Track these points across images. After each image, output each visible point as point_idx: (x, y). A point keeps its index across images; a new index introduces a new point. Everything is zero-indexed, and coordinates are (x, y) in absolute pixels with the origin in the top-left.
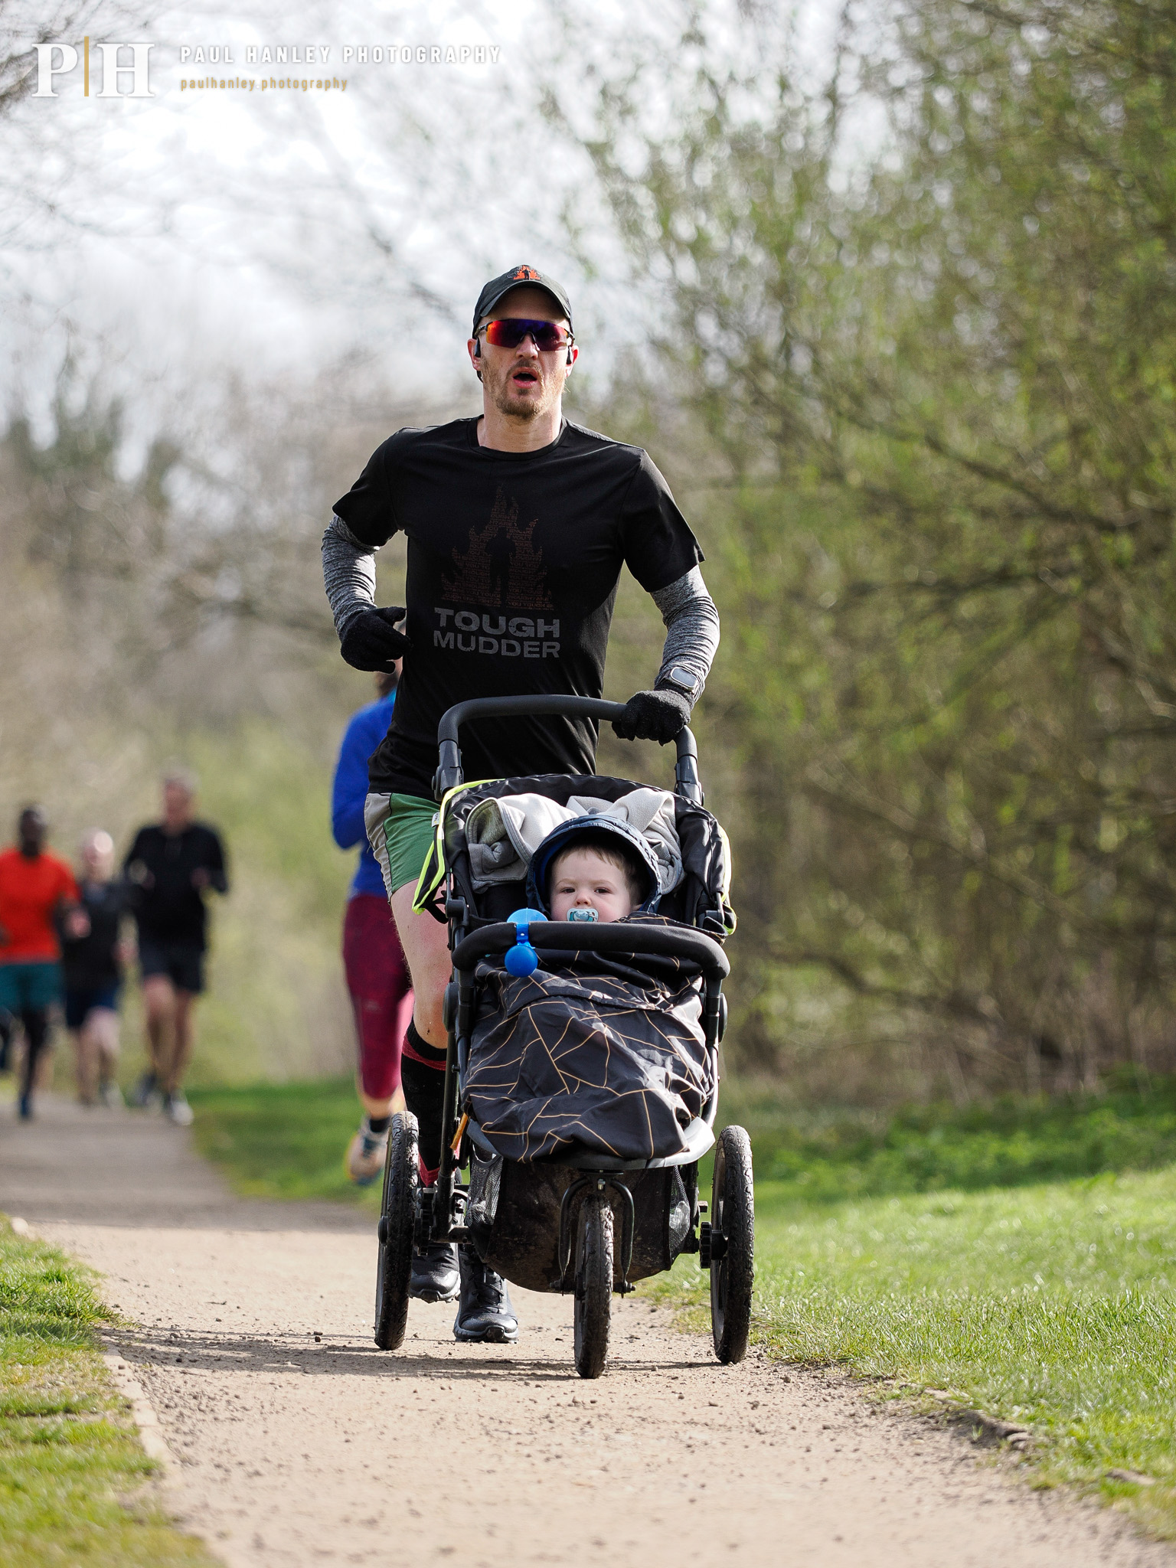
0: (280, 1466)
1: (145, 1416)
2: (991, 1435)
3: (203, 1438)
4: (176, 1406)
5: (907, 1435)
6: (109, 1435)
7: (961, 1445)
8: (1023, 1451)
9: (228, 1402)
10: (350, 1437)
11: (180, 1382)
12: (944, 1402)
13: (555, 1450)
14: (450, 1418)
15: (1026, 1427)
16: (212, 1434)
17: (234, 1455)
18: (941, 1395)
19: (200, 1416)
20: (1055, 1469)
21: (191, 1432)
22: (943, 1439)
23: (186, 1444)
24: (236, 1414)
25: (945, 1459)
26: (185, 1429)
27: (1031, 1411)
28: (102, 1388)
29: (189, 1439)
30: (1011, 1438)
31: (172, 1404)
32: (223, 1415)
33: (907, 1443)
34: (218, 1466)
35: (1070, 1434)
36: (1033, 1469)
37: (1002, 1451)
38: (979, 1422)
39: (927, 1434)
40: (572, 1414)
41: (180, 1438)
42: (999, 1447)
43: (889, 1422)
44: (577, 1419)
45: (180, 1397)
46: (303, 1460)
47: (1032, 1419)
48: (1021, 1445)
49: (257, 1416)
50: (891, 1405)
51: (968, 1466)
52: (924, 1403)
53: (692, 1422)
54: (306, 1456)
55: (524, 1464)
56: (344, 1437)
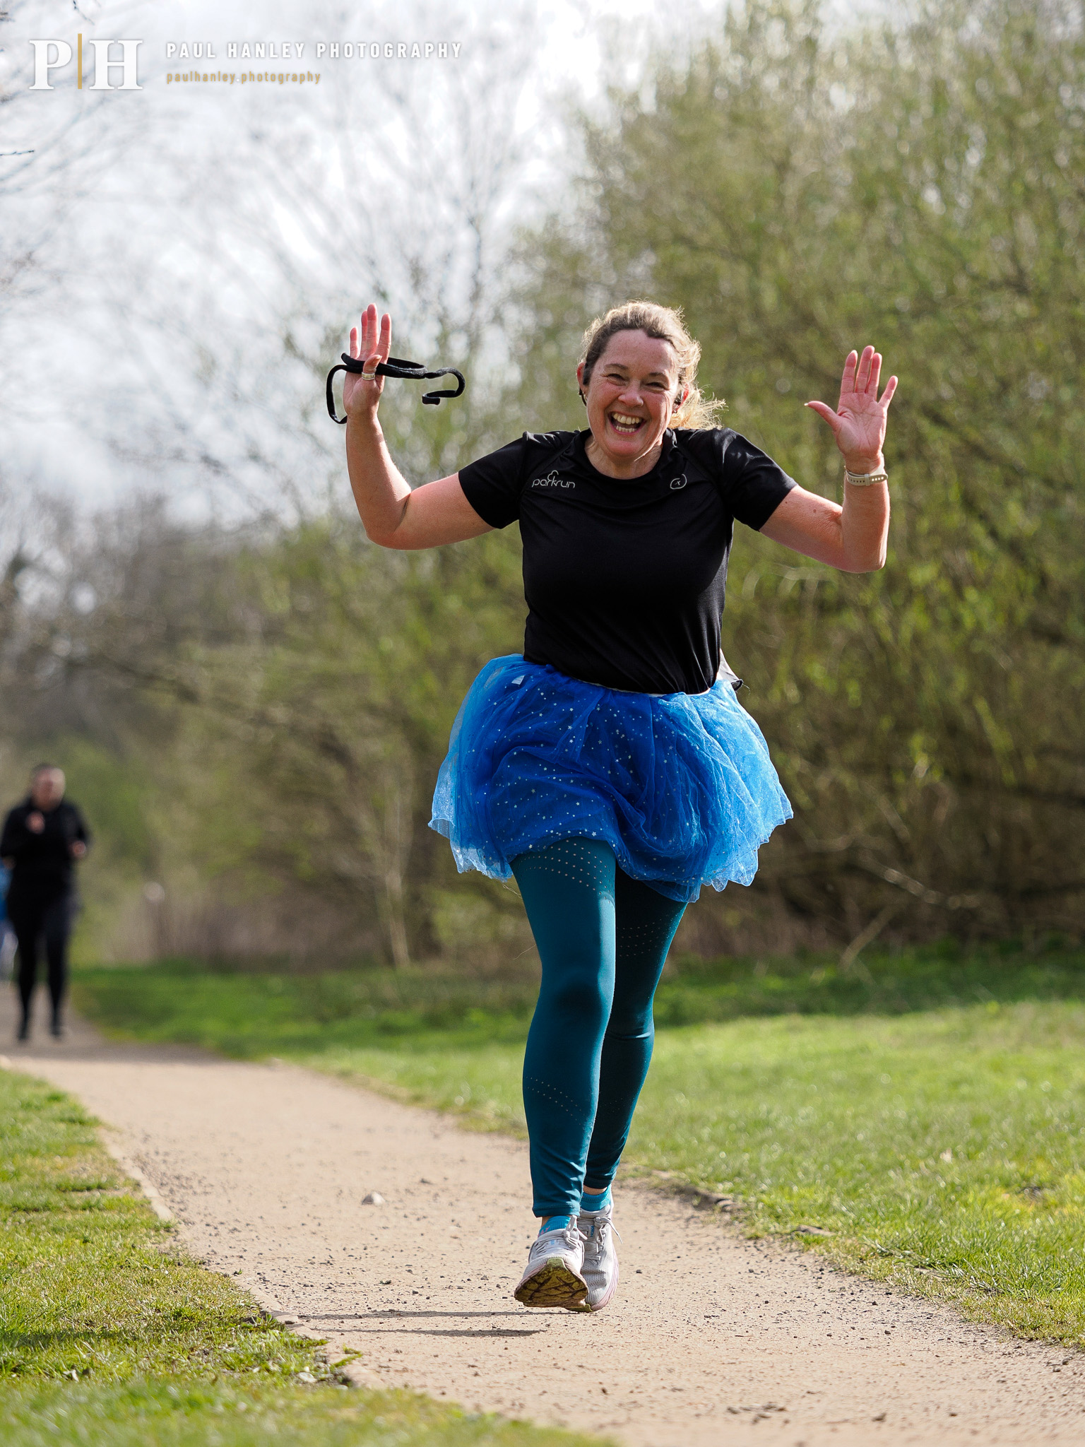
0: (248, 1225)
1: (150, 1191)
2: (707, 1202)
3: (190, 1206)
4: (167, 1184)
5: (650, 1202)
6: (133, 1205)
7: (686, 1208)
8: (731, 1212)
9: (200, 1182)
10: (286, 1205)
11: (163, 1168)
12: (668, 1180)
13: (421, 1213)
14: (346, 1191)
15: (730, 1196)
16: (196, 1204)
17: (216, 1217)
18: (665, 1175)
19: (183, 1191)
20: (759, 1225)
21: (182, 1202)
22: (673, 1204)
23: (181, 1210)
24: (208, 1190)
25: (678, 1219)
26: (177, 1199)
27: (728, 1185)
28: (117, 1174)
29: (182, 1206)
30: (721, 1204)
31: (164, 1182)
32: (199, 1190)
33: (649, 1207)
34: (208, 1225)
35: (759, 1201)
36: (742, 1225)
37: (717, 1212)
38: (696, 1194)
39: (661, 1201)
40: (424, 1188)
41: (176, 1206)
42: (713, 1210)
43: (633, 1193)
44: (429, 1192)
45: (168, 1179)
46: (260, 1220)
47: (731, 1191)
48: (728, 1208)
49: (221, 1191)
50: (631, 1182)
51: (696, 1223)
52: (655, 1182)
53: (504, 1194)
54: (261, 1217)
55: (404, 1222)
56: (282, 1205)
